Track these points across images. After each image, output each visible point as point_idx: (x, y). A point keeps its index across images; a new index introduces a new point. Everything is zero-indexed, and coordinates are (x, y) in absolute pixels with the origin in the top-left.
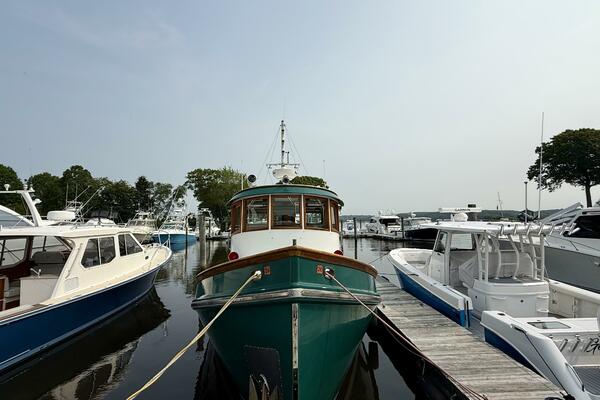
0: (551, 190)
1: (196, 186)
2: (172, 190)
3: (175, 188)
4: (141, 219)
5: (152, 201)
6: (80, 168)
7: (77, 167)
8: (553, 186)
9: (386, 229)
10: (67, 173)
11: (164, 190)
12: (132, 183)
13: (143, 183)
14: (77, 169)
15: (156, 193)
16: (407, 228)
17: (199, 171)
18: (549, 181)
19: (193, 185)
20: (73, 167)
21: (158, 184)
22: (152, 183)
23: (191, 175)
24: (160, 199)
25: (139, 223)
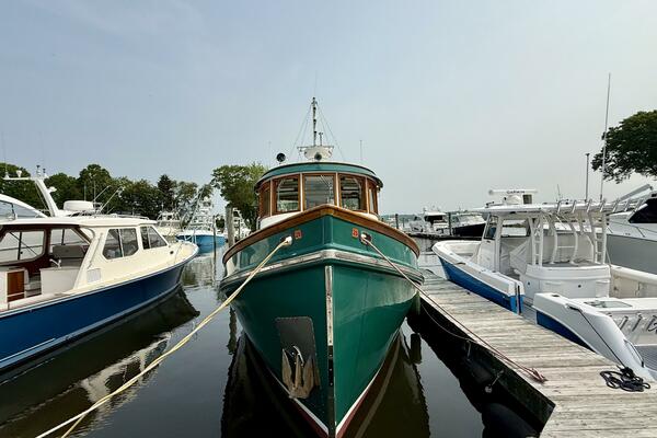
0: (618, 181)
1: (223, 184)
2: (198, 190)
3: (200, 187)
4: (165, 219)
5: (176, 201)
6: (98, 167)
7: (94, 166)
8: (620, 177)
9: (432, 227)
10: (83, 173)
11: (189, 190)
12: (154, 183)
13: (165, 183)
14: (93, 168)
15: (181, 193)
16: (454, 225)
17: (226, 168)
18: (616, 171)
19: (220, 183)
20: (89, 166)
21: (182, 183)
22: (175, 182)
23: (217, 173)
24: (185, 199)
25: (164, 224)
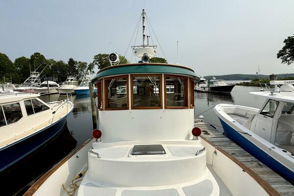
0: (289, 64)
1: (99, 63)
2: (87, 65)
3: (89, 64)
4: (69, 81)
5: (77, 71)
6: (39, 54)
7: (37, 53)
8: (290, 62)
9: (198, 86)
10: (32, 57)
11: (83, 65)
12: (66, 62)
13: (71, 62)
14: (37, 54)
15: (79, 67)
16: (211, 86)
17: (100, 55)
18: (288, 59)
19: (97, 62)
20: (35, 54)
21: (80, 62)
22: (76, 62)
23: (96, 57)
24: (81, 70)
25: (69, 83)
